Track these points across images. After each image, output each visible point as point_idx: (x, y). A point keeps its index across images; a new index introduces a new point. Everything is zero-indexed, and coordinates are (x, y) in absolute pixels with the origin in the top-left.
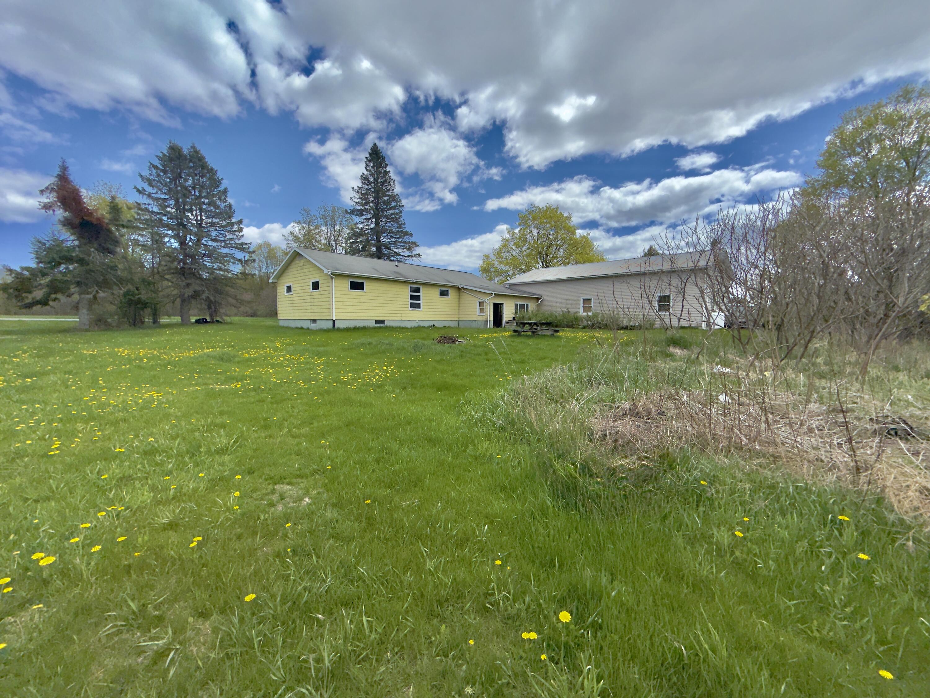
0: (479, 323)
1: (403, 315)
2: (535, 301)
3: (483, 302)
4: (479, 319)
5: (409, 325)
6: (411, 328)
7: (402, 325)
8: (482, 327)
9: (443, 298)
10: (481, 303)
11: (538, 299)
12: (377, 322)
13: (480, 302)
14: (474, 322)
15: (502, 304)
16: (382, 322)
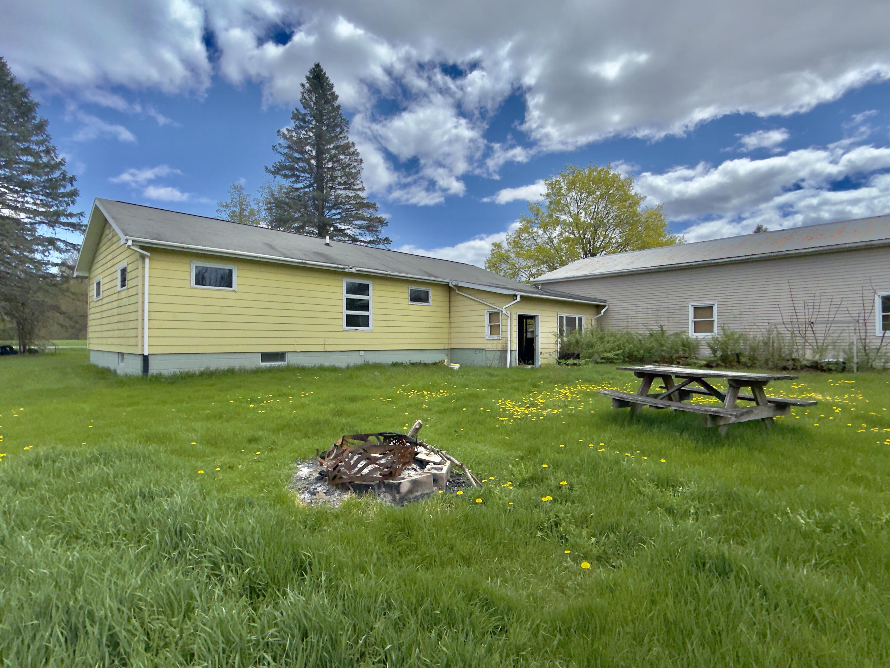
0: (490, 356)
1: (328, 341)
2: (594, 311)
3: (497, 314)
4: (489, 347)
5: (341, 362)
6: (348, 367)
7: (327, 361)
8: (496, 363)
9: (418, 306)
10: (494, 316)
11: (598, 308)
12: (267, 356)
13: (491, 314)
14: (479, 354)
15: (533, 317)
16: (280, 356)
